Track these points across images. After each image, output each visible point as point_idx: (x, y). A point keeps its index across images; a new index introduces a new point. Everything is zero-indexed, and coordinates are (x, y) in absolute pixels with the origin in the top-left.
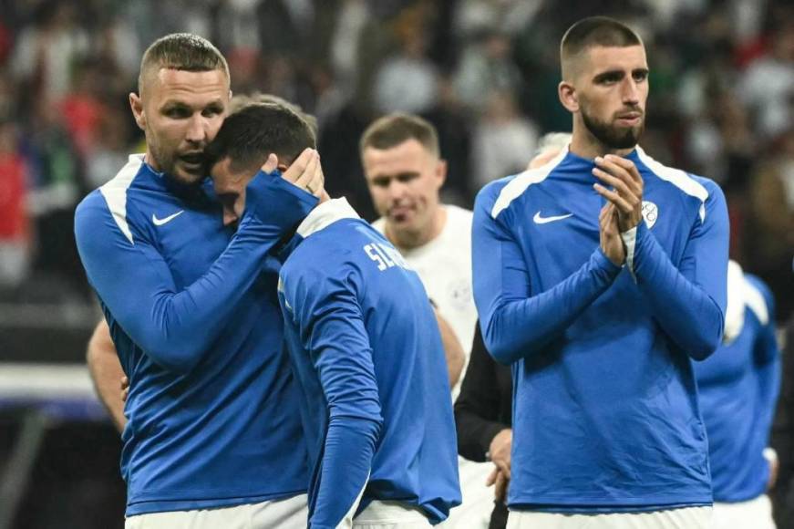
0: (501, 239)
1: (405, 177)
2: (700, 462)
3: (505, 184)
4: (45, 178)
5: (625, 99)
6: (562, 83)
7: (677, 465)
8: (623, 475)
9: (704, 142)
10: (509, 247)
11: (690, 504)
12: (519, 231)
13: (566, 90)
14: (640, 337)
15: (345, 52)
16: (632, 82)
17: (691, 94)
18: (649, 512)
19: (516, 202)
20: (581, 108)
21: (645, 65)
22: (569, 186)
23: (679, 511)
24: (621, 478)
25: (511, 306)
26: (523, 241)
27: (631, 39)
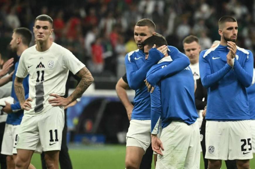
0: (205, 62)
1: (193, 49)
2: (248, 110)
3: (206, 51)
4: (106, 50)
5: (234, 33)
6: (219, 30)
7: (242, 111)
8: (231, 113)
9: (248, 43)
10: (207, 64)
11: (245, 119)
12: (209, 60)
13: (220, 31)
14: (235, 84)
15: (171, 24)
16: (235, 30)
17: (245, 32)
18: (236, 121)
19: (209, 54)
20: (224, 35)
21: (237, 26)
22: (219, 51)
23: (243, 121)
24: (231, 114)
25: (208, 76)
26: (210, 63)
27: (234, 21)
